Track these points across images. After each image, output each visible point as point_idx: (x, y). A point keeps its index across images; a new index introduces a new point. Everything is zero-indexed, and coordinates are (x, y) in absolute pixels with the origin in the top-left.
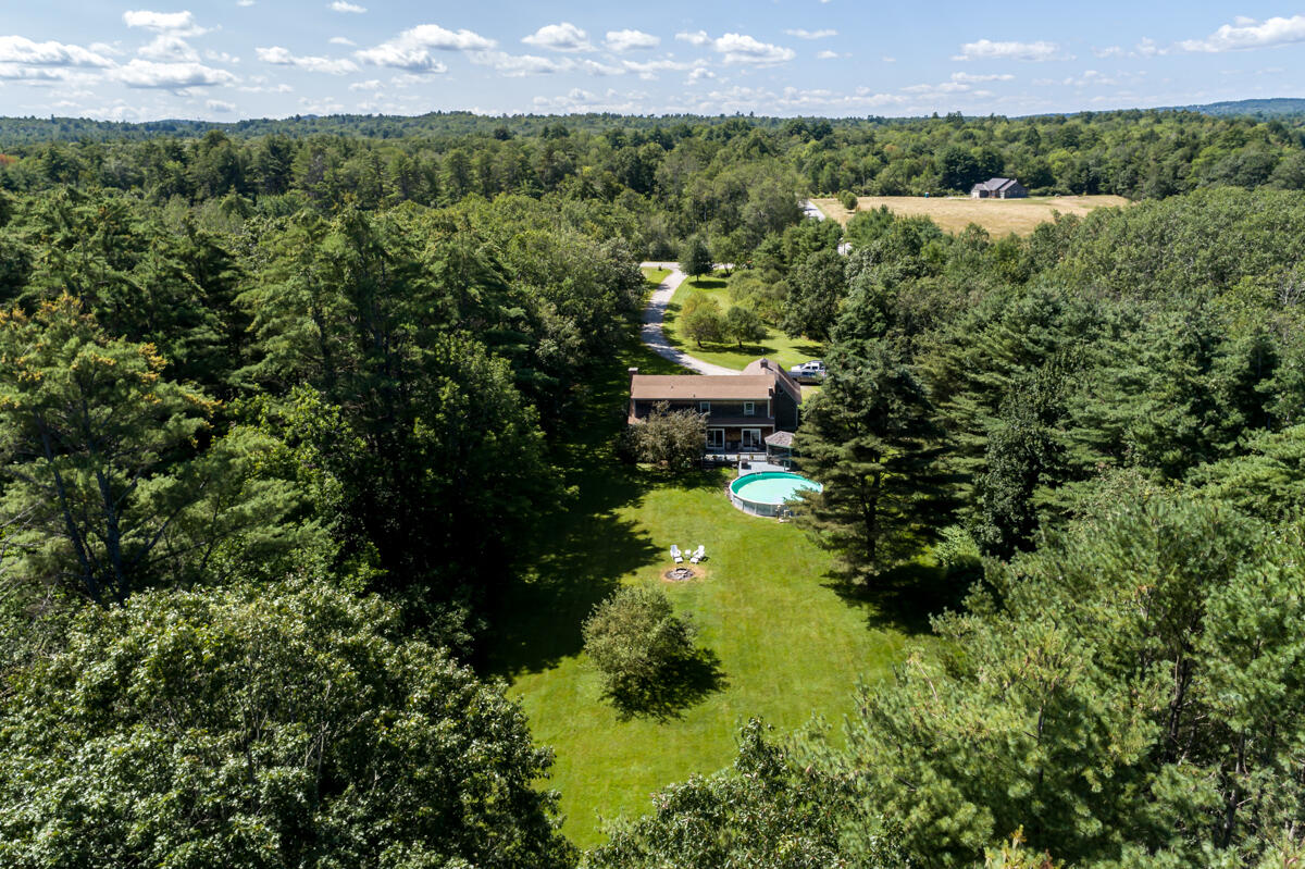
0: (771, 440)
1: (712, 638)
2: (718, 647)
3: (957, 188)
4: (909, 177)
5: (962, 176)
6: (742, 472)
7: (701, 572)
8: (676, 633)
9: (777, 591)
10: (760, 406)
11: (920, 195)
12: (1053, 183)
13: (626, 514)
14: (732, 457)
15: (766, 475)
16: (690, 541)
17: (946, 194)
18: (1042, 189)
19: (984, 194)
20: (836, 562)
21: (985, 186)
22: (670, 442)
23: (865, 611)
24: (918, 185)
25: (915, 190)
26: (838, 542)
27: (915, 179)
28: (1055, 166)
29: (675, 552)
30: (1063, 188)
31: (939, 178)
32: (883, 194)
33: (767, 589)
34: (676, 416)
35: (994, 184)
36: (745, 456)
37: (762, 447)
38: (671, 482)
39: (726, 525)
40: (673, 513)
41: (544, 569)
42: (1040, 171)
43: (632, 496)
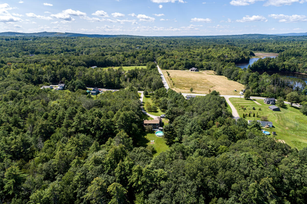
0: (159, 128)
1: (156, 149)
2: (156, 150)
3: (187, 68)
4: (179, 66)
5: (188, 67)
6: (157, 132)
7: (154, 143)
8: (153, 149)
9: (161, 144)
10: (158, 124)
11: (181, 70)
12: (203, 68)
13: (145, 137)
14: (155, 130)
15: (159, 132)
16: (152, 140)
17: (185, 70)
18: (202, 69)
19: (192, 70)
20: (166, 142)
21: (192, 69)
22: (149, 129)
23: (168, 146)
24: (180, 68)
25: (180, 69)
26: (166, 140)
27: (180, 67)
28: (204, 65)
29: (151, 141)
30: (205, 69)
31: (184, 66)
32: (174, 69)
33: (160, 144)
34: (149, 126)
35: (193, 68)
36: (157, 130)
37: (158, 129)
38: (149, 133)
39: (156, 138)
40: (150, 137)
41: (139, 143)
42: (201, 66)
43: (146, 135)
